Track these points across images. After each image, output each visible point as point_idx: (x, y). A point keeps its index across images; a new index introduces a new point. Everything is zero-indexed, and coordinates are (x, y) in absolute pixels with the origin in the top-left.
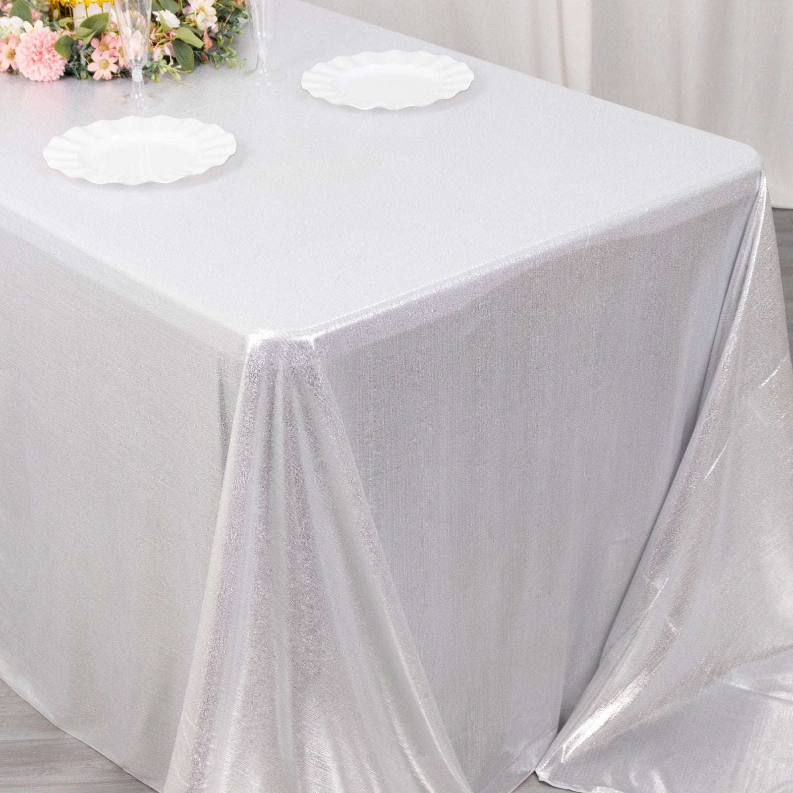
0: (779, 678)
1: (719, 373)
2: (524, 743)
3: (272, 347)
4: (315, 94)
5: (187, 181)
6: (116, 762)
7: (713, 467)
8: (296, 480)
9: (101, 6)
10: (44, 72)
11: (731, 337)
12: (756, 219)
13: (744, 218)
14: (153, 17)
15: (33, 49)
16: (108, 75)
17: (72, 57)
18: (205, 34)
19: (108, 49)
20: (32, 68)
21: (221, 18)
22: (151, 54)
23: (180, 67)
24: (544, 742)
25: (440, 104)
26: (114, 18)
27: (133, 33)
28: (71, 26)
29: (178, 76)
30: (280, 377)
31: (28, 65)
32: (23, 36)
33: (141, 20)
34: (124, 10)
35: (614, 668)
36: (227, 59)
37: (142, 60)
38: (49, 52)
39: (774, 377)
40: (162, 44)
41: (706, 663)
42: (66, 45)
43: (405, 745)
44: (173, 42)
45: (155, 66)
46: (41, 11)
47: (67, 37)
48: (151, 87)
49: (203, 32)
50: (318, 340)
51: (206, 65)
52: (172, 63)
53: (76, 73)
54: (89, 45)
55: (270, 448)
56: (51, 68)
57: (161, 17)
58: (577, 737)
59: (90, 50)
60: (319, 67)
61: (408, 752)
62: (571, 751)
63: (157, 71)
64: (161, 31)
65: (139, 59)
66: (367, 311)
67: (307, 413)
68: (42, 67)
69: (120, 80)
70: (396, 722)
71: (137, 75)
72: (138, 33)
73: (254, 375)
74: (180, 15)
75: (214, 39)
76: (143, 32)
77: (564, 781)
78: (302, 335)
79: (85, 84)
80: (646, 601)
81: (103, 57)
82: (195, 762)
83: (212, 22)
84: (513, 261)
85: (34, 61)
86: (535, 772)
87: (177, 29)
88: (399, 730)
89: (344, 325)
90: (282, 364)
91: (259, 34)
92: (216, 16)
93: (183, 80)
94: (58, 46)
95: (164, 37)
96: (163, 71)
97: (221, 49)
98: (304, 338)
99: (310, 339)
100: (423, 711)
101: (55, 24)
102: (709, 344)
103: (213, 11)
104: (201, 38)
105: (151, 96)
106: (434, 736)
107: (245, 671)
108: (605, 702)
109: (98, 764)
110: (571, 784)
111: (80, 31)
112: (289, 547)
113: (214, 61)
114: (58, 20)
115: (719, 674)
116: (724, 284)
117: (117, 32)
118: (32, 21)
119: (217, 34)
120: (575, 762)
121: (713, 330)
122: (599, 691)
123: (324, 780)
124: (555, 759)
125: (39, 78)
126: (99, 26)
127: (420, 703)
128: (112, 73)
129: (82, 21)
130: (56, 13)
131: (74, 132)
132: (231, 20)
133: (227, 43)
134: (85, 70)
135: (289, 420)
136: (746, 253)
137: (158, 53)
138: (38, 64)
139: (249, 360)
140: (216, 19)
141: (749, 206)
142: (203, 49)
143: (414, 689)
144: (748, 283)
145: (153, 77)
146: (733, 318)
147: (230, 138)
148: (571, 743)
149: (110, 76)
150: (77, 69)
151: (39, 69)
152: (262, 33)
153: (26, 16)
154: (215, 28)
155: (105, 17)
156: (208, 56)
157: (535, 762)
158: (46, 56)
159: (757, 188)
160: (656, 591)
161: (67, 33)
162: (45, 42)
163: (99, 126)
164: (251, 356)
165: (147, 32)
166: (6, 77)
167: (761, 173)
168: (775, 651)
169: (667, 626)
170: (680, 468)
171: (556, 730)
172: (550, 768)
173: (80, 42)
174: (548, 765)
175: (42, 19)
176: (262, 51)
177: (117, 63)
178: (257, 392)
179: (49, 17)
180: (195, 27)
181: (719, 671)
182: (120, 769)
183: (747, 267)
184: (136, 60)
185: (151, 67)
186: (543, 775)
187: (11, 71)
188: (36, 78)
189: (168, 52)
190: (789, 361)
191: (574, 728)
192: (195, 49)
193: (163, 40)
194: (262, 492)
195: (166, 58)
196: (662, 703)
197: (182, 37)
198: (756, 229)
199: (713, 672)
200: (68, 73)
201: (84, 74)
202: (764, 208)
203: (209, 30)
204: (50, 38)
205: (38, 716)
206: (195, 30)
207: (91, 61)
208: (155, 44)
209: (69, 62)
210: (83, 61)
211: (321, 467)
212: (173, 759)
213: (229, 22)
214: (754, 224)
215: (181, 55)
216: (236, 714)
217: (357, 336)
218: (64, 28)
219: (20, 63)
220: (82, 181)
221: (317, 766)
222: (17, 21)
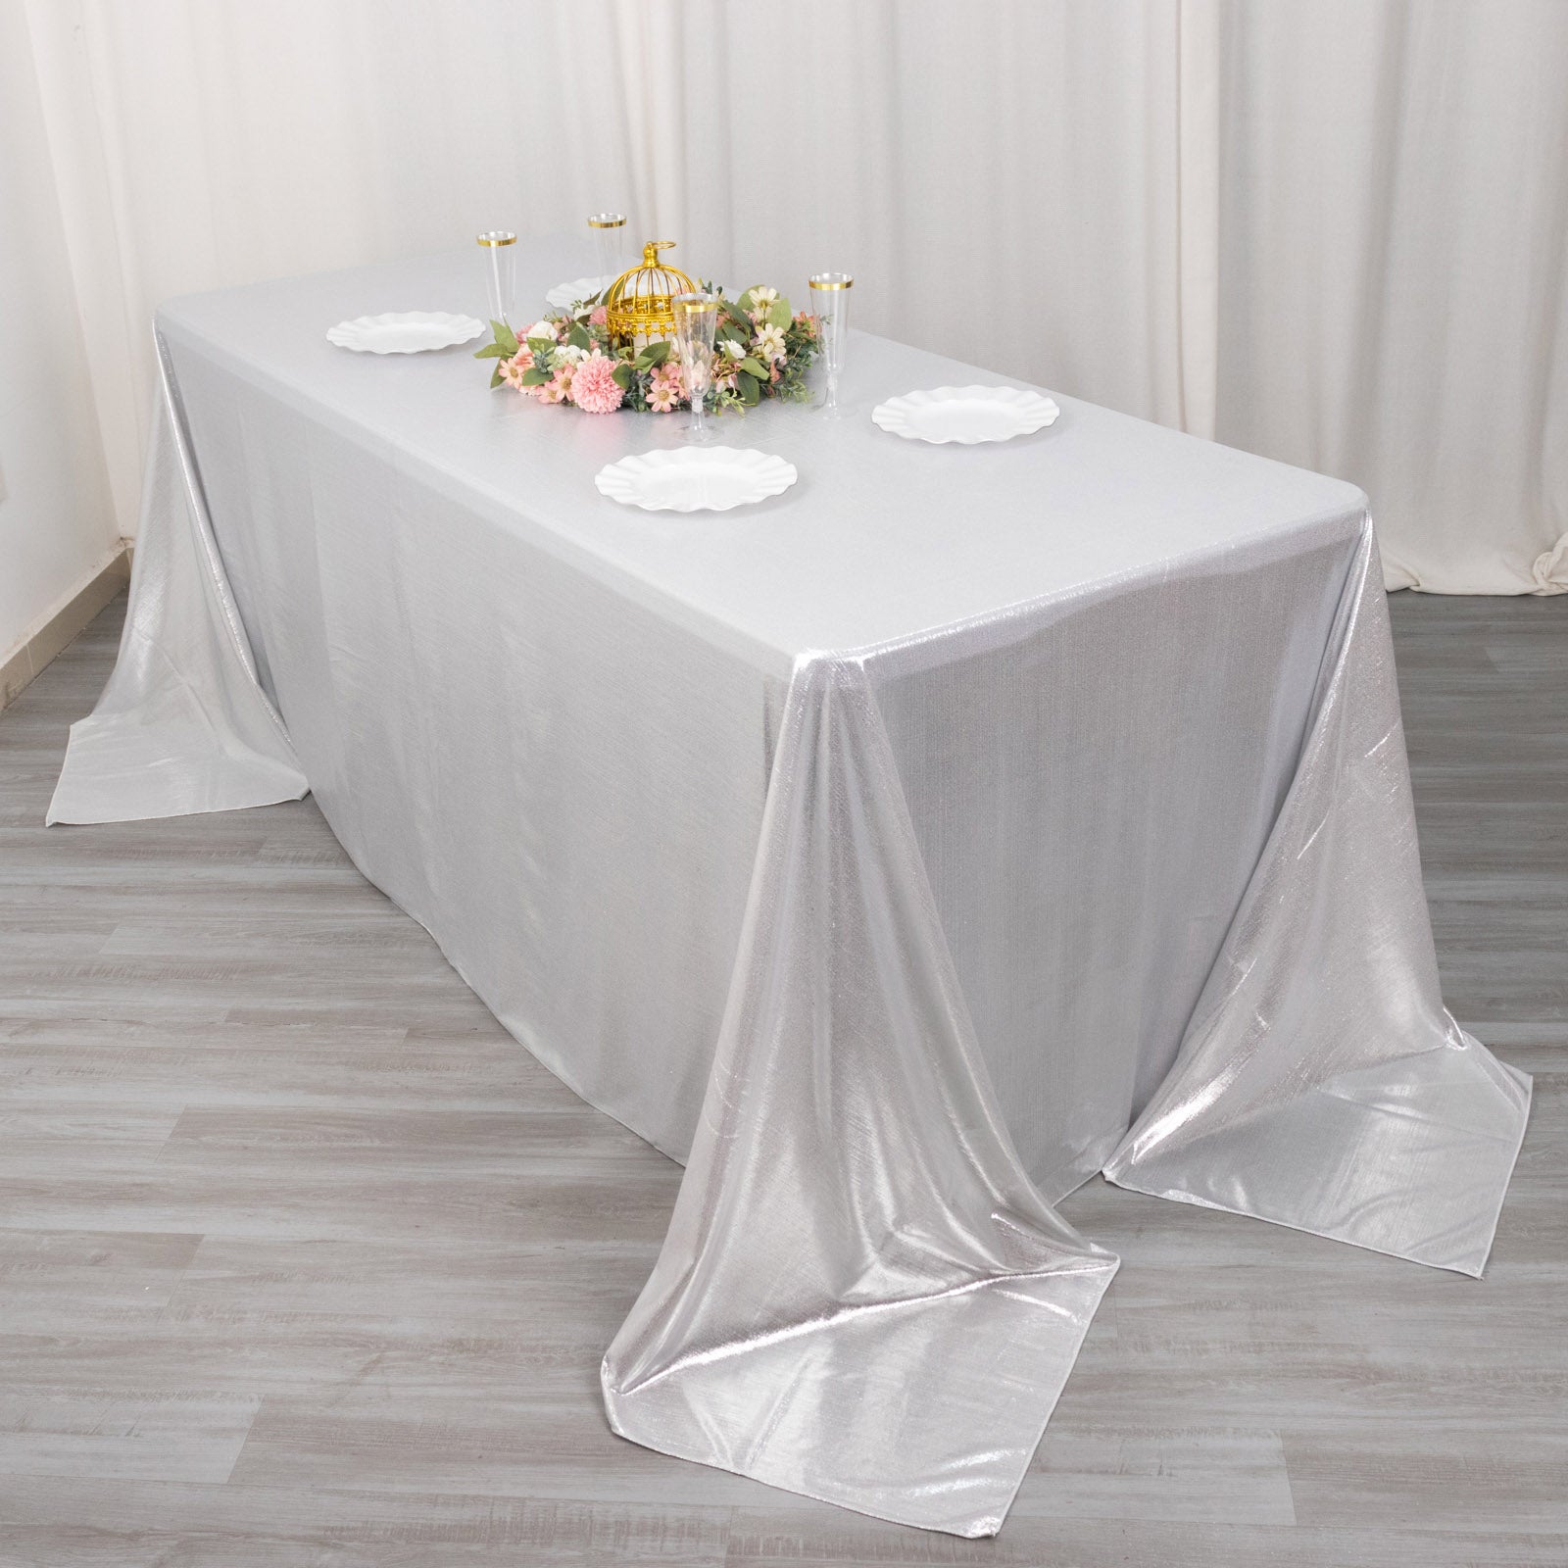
0: (1386, 1090)
1: (1315, 733)
2: (1088, 1140)
3: (820, 667)
4: (885, 428)
5: (742, 510)
6: (647, 1138)
7: (1311, 841)
8: (841, 811)
9: (663, 336)
10: (600, 402)
11: (1329, 693)
12: (1359, 564)
13: (1347, 563)
14: (717, 348)
15: (590, 378)
16: (667, 407)
17: (630, 387)
18: (772, 366)
19: (668, 379)
20: (588, 399)
21: (790, 351)
22: (714, 385)
23: (743, 399)
24: (1113, 1139)
25: (1020, 439)
26: (675, 347)
27: (695, 363)
28: (631, 356)
29: (741, 409)
30: (827, 700)
31: (584, 396)
32: (580, 365)
33: (703, 351)
34: (687, 341)
35: (1193, 1058)
36: (795, 393)
37: (703, 390)
38: (606, 381)
39: (1383, 745)
40: (726, 375)
41: (1302, 1069)
42: (625, 374)
43: (953, 1116)
44: (738, 374)
45: (717, 398)
46: (599, 341)
47: (626, 365)
48: (712, 420)
49: (770, 363)
50: (867, 662)
51: (771, 400)
52: (735, 395)
53: (634, 405)
54: (649, 375)
55: (815, 776)
56: (607, 398)
57: (726, 347)
58: (1150, 1137)
59: (649, 380)
60: (892, 401)
61: (956, 1124)
62: (1143, 1152)
63: (718, 404)
64: (726, 363)
65: (700, 388)
66: (921, 635)
67: (854, 739)
68: (598, 397)
69: (679, 413)
70: (943, 1089)
71: (697, 406)
72: (700, 363)
73: (799, 696)
74: (747, 347)
75: (782, 372)
76: (705, 363)
77: (1134, 1183)
78: (851, 656)
79: (643, 416)
80: (1230, 986)
81: (662, 388)
82: (726, 1109)
83: (781, 355)
84: (1081, 593)
85: (590, 391)
86: (1101, 1172)
87: (742, 359)
88: (947, 1097)
89: (896, 648)
90: (829, 686)
91: (829, 365)
92: (785, 347)
93: (746, 413)
94: (615, 375)
95: (728, 369)
96: (725, 403)
97: (789, 382)
98: (852, 659)
99: (860, 661)
100: (972, 1075)
101: (614, 354)
102: (1307, 703)
103: (782, 342)
104: (768, 370)
105: (712, 428)
106: (983, 1104)
107: (781, 1020)
108: (1184, 1099)
109: (628, 1140)
110: (1141, 1188)
111: (640, 359)
112: (832, 883)
113: (780, 395)
114: (617, 349)
115: (1317, 1082)
116: (1323, 637)
117: (679, 362)
118: (590, 351)
119: (785, 366)
120: (1148, 1164)
121: (1311, 687)
122: (1175, 1085)
123: (864, 1143)
124: (1124, 1159)
125: (593, 408)
126: (659, 355)
127: (968, 1064)
128: (672, 405)
129: (641, 350)
130: (616, 342)
131: (629, 461)
132: (801, 353)
133: (794, 377)
134: (642, 401)
135: (835, 747)
136: (1348, 601)
137: (721, 386)
138: (595, 393)
139: (796, 680)
140: (785, 351)
141: (1351, 551)
142: (769, 381)
143: (962, 1049)
144: (1350, 635)
145: (715, 410)
146: (1332, 674)
147: (792, 468)
148: (1144, 1144)
149: (669, 409)
150: (635, 401)
151: (595, 400)
152: (832, 363)
153: (584, 345)
154: (783, 360)
155: (667, 346)
156: (774, 389)
157: (1101, 1161)
158: (604, 386)
159: (1361, 530)
160: (1241, 975)
161: (627, 362)
162: (602, 371)
163: (654, 455)
164: (798, 676)
165: (710, 363)
166: (561, 408)
167: (1365, 514)
168: (1383, 1060)
169: (1255, 1019)
170: (1272, 837)
171: (1126, 1127)
172: (1119, 1168)
173: (640, 372)
174: (1117, 1165)
175: (601, 348)
176: (832, 384)
177: (677, 394)
178: (803, 714)
179: (608, 347)
180: (762, 359)
181: (1316, 1079)
182: (650, 1146)
183: (1349, 618)
184: (696, 389)
185: (713, 398)
186: (1110, 1175)
187: (565, 402)
188: (592, 410)
189: (732, 384)
190: (1401, 728)
191: (1147, 1125)
192: (760, 381)
193: (727, 372)
194: (805, 823)
195: (730, 390)
196: (1250, 1108)
197: (747, 368)
198: (1360, 576)
199: (1310, 1078)
200: (626, 405)
201: (642, 406)
202: (1369, 552)
203: (777, 362)
204: (608, 367)
205: (566, 1089)
206: (762, 362)
207: (650, 392)
208: (718, 376)
209: (627, 393)
210: (642, 391)
211: (867, 799)
212: (704, 1108)
213: (798, 355)
214: (1358, 569)
215: (746, 388)
216: (771, 1065)
217: (910, 660)
218: (623, 358)
219: (577, 394)
220: (634, 508)
221: (856, 1127)
222: (574, 350)
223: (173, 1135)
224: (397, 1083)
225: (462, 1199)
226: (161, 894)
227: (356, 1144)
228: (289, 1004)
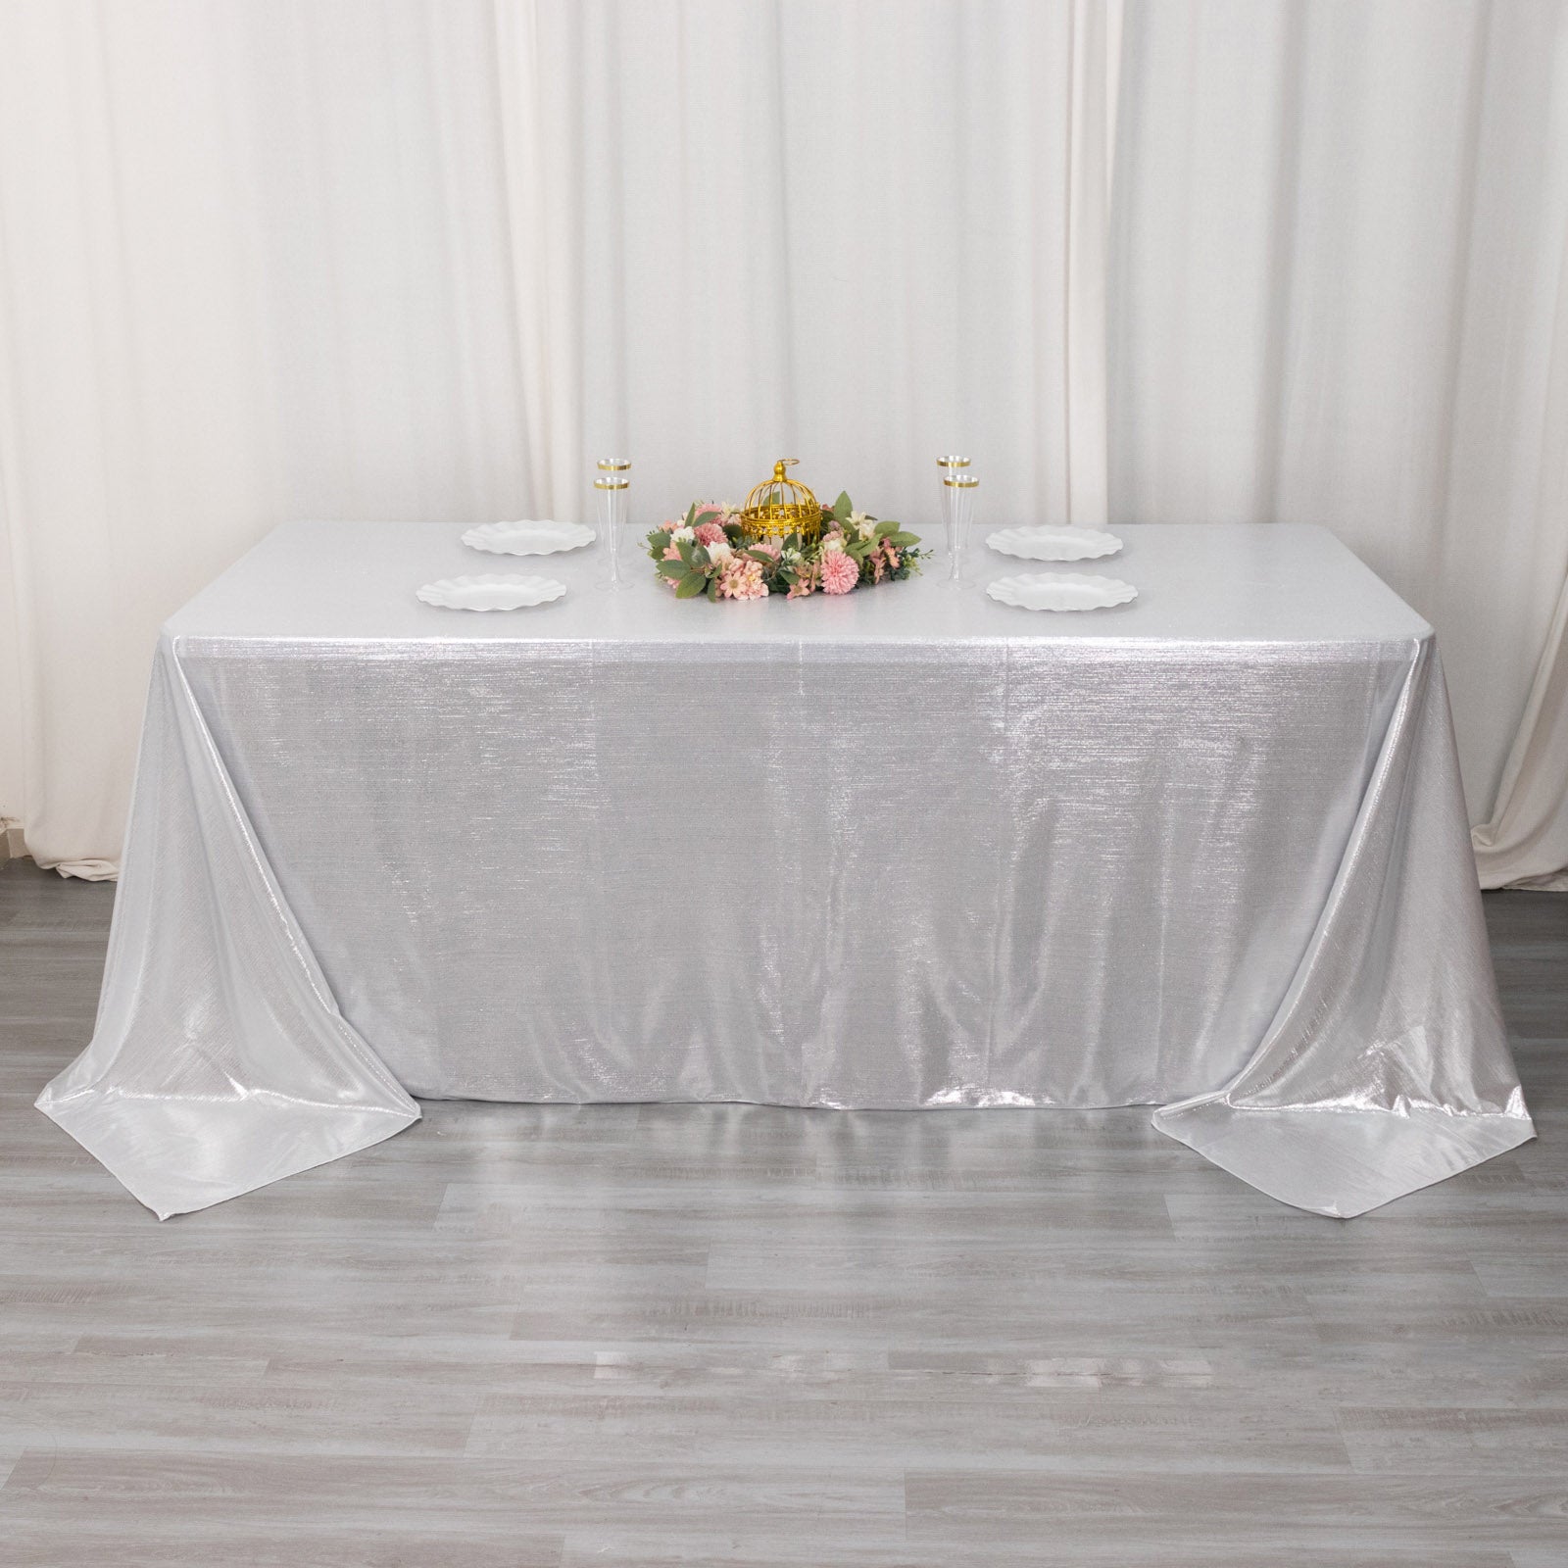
223: (9, 1483)
224: (254, 1423)
225: (317, 1559)
226: (15, 1205)
227: (207, 1494)
228: (143, 1331)
